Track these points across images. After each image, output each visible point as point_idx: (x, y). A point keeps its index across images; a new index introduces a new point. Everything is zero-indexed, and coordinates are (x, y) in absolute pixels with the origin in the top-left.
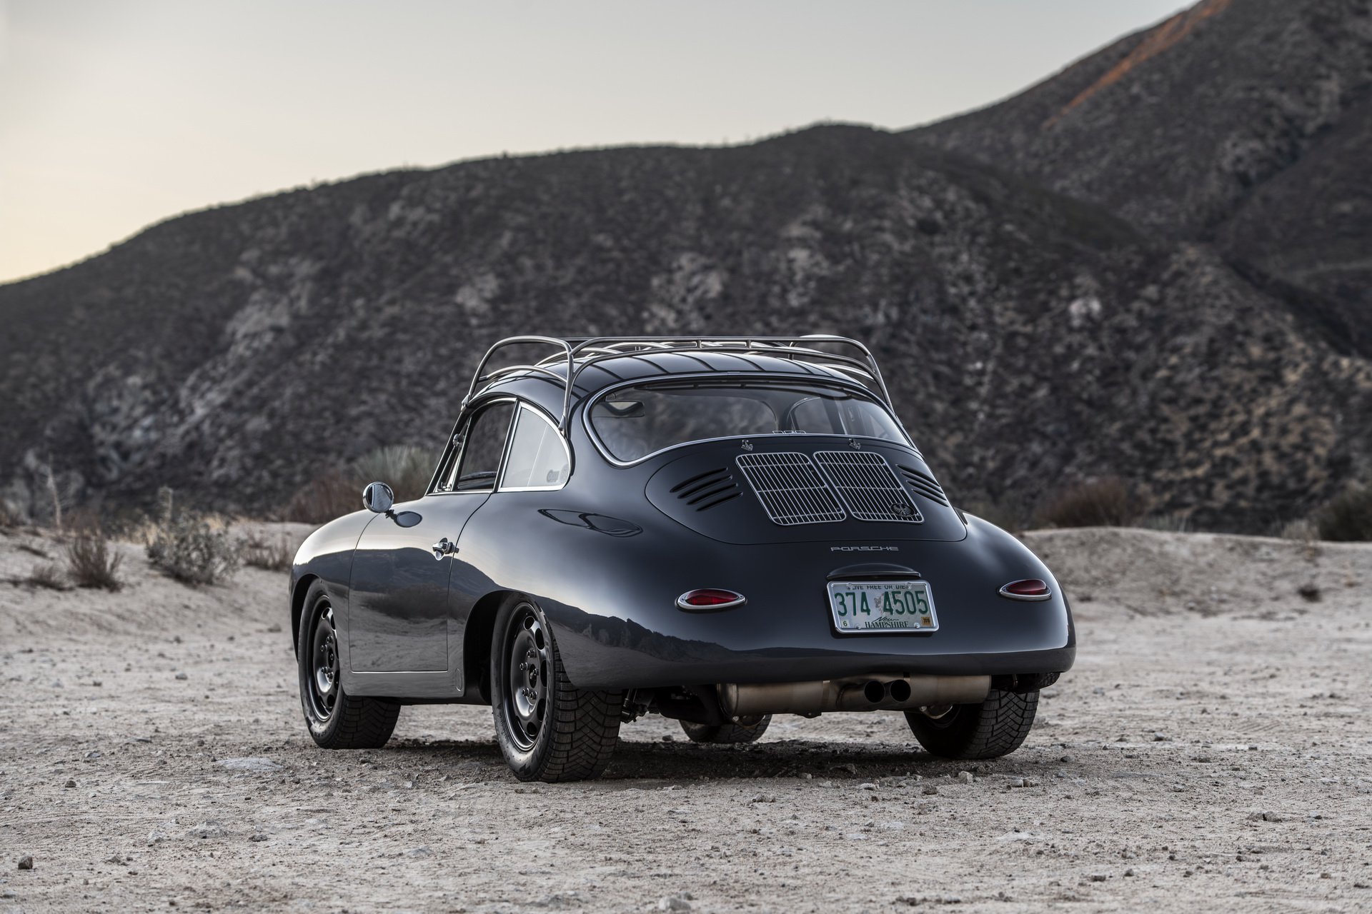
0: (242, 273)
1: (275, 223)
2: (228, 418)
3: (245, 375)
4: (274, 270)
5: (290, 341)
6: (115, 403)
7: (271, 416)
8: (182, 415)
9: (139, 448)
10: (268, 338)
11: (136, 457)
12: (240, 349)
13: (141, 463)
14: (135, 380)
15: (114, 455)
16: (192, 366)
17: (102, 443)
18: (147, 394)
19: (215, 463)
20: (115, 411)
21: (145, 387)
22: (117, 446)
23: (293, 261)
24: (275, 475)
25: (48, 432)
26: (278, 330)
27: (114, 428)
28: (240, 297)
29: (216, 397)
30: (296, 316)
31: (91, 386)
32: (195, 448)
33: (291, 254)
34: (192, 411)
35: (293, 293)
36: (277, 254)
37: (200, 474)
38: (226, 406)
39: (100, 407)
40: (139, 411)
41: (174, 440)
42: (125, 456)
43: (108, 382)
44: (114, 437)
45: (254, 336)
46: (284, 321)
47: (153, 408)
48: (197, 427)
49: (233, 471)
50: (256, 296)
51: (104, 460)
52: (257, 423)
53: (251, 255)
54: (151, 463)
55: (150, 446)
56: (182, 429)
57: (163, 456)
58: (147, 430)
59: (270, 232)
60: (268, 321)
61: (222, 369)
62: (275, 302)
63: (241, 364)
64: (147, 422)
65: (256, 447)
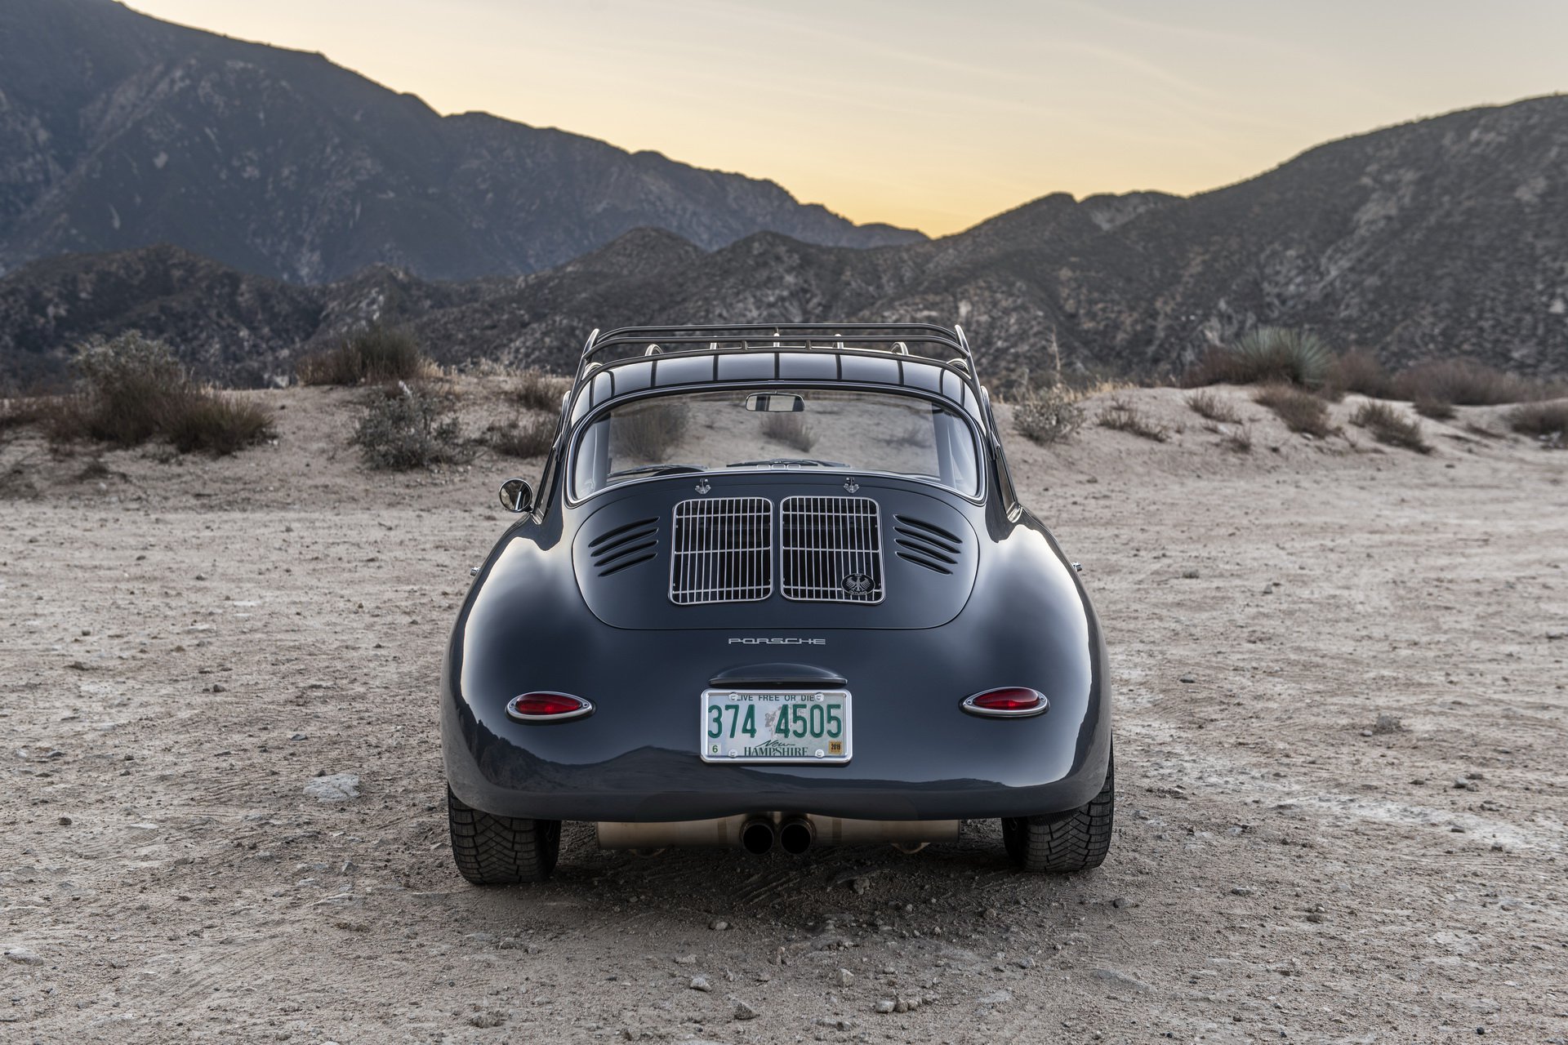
0: (1366, 181)
1: (1390, 146)
2: (1353, 277)
3: (1365, 248)
4: (1388, 178)
5: (1397, 225)
6: (1278, 268)
7: (1382, 275)
8: (1322, 275)
9: (1293, 297)
10: (1382, 224)
11: (1291, 303)
12: (1363, 231)
13: (1294, 307)
14: (1291, 253)
15: (1276, 302)
16: (1330, 243)
17: (1268, 294)
18: (1299, 262)
19: (1342, 307)
20: (1278, 273)
21: (1298, 257)
22: (1279, 296)
23: (1402, 171)
24: (1383, 315)
25: (1234, 287)
26: (1389, 218)
27: (1277, 284)
28: (1364, 196)
29: (1345, 263)
30: (1402, 209)
31: (1262, 257)
32: (1329, 297)
33: (1400, 167)
34: (1328, 272)
35: (1400, 193)
36: (1391, 167)
37: (1332, 314)
38: (1352, 269)
39: (1268, 271)
40: (1293, 273)
41: (1316, 292)
42: (1283, 302)
43: (1274, 254)
44: (1276, 290)
45: (1372, 222)
46: (1393, 212)
47: (1302, 271)
48: (1331, 283)
49: (1354, 312)
50: (1375, 196)
51: (1269, 305)
52: (1372, 281)
53: (1372, 168)
54: (1300, 307)
55: (1299, 296)
56: (1321, 285)
57: (1308, 302)
58: (1298, 285)
59: (1386, 152)
60: (1382, 213)
61: (1349, 245)
62: (1387, 199)
63: (1363, 241)
64: (1299, 280)
65: (1371, 296)
